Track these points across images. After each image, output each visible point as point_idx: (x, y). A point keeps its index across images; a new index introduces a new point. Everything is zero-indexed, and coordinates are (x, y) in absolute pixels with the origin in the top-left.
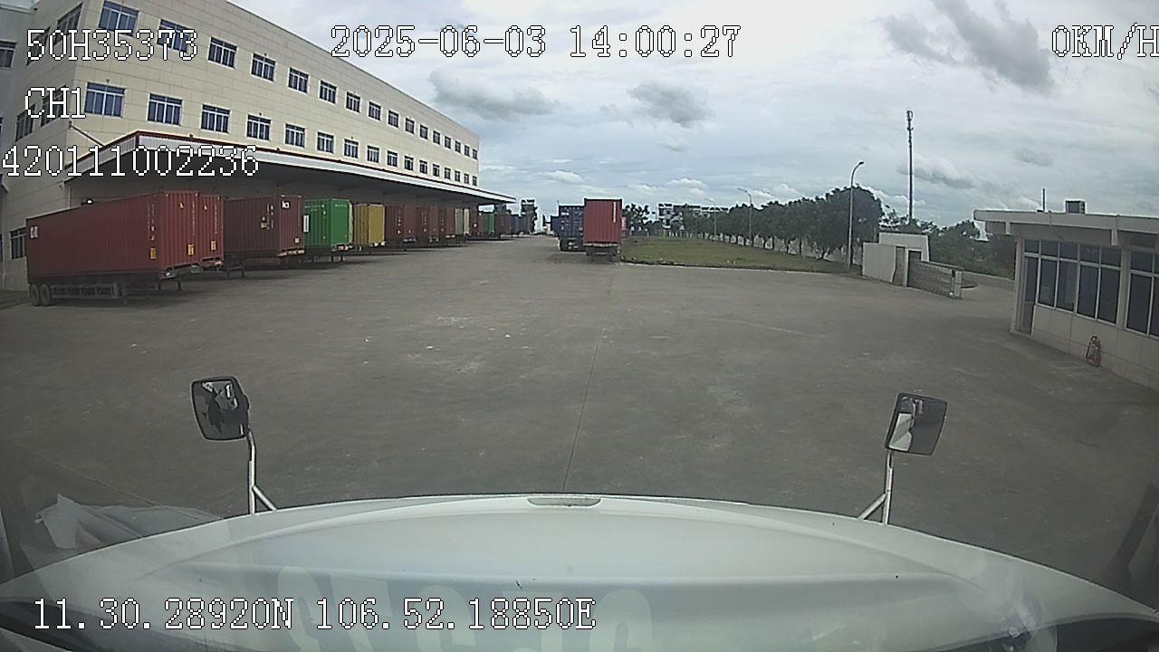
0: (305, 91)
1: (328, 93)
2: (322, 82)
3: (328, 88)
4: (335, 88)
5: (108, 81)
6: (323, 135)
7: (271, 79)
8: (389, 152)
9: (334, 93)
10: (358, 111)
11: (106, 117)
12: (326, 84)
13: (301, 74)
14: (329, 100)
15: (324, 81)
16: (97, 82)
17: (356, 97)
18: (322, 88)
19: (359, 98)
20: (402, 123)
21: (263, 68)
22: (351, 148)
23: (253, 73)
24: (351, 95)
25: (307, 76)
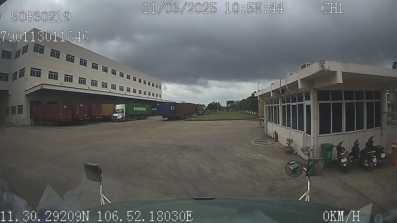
0: (97, 69)
1: (105, 70)
2: (103, 66)
3: (105, 68)
4: (107, 68)
5: (36, 67)
6: (104, 83)
7: (86, 66)
8: (127, 88)
9: (107, 70)
10: (116, 75)
11: (37, 77)
12: (104, 67)
13: (96, 64)
14: (106, 72)
15: (104, 66)
16: (33, 67)
17: (115, 70)
18: (103, 68)
19: (116, 71)
20: (132, 78)
21: (83, 63)
22: (114, 87)
23: (80, 64)
24: (113, 70)
25: (98, 65)
